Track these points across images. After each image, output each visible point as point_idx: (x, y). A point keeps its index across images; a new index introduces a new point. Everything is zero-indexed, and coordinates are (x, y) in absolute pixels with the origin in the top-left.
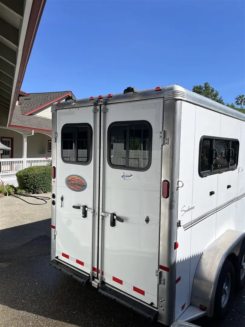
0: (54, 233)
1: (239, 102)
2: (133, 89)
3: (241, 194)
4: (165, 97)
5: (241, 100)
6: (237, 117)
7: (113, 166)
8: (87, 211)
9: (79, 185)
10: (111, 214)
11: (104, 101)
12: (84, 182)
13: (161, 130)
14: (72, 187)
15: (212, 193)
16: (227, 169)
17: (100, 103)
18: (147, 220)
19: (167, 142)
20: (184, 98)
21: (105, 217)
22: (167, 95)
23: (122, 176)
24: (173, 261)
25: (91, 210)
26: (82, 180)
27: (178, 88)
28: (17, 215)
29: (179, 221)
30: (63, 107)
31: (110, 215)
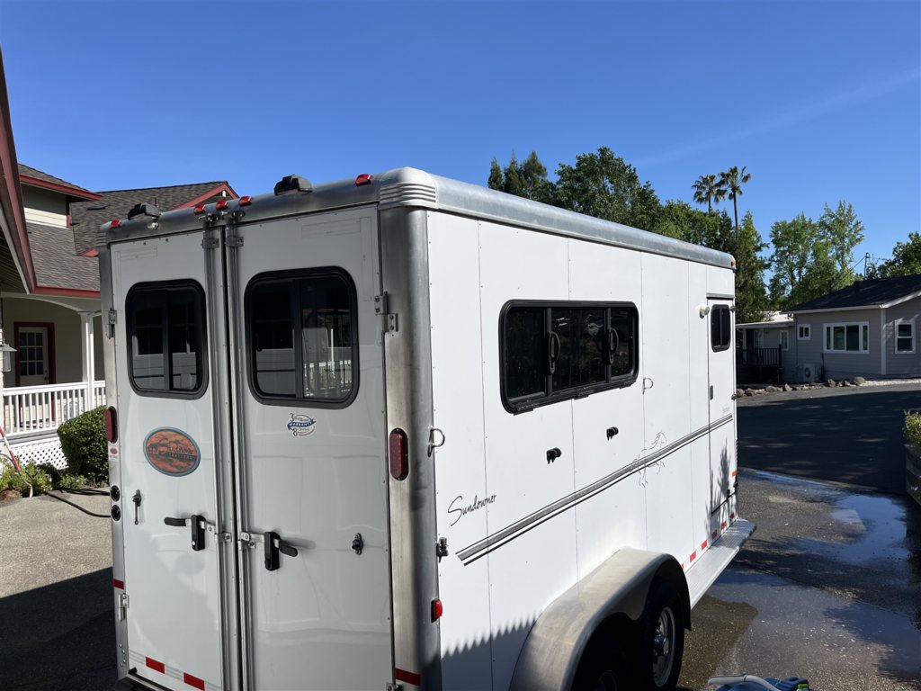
0: (122, 601)
1: (704, 195)
2: (296, 180)
3: (657, 448)
4: (381, 202)
5: (707, 189)
6: (626, 244)
7: (264, 396)
8: (204, 530)
9: (181, 458)
10: (265, 534)
11: (230, 216)
12: (192, 448)
13: (377, 293)
14: (163, 465)
15: (553, 455)
16: (602, 384)
17: (223, 223)
18: (358, 545)
19: (394, 323)
20: (432, 203)
21: (252, 544)
22: (385, 197)
23: (289, 426)
24: (430, 655)
25: (213, 527)
26: (186, 441)
27: (415, 176)
28: (52, 551)
29: (443, 542)
30: (127, 236)
31: (262, 537)
